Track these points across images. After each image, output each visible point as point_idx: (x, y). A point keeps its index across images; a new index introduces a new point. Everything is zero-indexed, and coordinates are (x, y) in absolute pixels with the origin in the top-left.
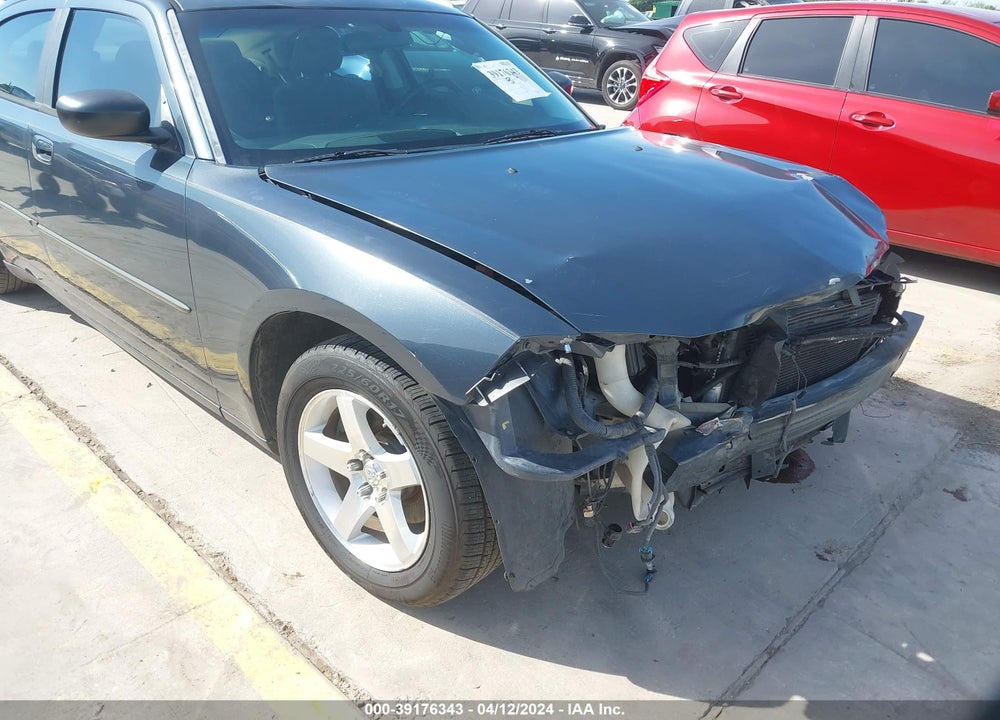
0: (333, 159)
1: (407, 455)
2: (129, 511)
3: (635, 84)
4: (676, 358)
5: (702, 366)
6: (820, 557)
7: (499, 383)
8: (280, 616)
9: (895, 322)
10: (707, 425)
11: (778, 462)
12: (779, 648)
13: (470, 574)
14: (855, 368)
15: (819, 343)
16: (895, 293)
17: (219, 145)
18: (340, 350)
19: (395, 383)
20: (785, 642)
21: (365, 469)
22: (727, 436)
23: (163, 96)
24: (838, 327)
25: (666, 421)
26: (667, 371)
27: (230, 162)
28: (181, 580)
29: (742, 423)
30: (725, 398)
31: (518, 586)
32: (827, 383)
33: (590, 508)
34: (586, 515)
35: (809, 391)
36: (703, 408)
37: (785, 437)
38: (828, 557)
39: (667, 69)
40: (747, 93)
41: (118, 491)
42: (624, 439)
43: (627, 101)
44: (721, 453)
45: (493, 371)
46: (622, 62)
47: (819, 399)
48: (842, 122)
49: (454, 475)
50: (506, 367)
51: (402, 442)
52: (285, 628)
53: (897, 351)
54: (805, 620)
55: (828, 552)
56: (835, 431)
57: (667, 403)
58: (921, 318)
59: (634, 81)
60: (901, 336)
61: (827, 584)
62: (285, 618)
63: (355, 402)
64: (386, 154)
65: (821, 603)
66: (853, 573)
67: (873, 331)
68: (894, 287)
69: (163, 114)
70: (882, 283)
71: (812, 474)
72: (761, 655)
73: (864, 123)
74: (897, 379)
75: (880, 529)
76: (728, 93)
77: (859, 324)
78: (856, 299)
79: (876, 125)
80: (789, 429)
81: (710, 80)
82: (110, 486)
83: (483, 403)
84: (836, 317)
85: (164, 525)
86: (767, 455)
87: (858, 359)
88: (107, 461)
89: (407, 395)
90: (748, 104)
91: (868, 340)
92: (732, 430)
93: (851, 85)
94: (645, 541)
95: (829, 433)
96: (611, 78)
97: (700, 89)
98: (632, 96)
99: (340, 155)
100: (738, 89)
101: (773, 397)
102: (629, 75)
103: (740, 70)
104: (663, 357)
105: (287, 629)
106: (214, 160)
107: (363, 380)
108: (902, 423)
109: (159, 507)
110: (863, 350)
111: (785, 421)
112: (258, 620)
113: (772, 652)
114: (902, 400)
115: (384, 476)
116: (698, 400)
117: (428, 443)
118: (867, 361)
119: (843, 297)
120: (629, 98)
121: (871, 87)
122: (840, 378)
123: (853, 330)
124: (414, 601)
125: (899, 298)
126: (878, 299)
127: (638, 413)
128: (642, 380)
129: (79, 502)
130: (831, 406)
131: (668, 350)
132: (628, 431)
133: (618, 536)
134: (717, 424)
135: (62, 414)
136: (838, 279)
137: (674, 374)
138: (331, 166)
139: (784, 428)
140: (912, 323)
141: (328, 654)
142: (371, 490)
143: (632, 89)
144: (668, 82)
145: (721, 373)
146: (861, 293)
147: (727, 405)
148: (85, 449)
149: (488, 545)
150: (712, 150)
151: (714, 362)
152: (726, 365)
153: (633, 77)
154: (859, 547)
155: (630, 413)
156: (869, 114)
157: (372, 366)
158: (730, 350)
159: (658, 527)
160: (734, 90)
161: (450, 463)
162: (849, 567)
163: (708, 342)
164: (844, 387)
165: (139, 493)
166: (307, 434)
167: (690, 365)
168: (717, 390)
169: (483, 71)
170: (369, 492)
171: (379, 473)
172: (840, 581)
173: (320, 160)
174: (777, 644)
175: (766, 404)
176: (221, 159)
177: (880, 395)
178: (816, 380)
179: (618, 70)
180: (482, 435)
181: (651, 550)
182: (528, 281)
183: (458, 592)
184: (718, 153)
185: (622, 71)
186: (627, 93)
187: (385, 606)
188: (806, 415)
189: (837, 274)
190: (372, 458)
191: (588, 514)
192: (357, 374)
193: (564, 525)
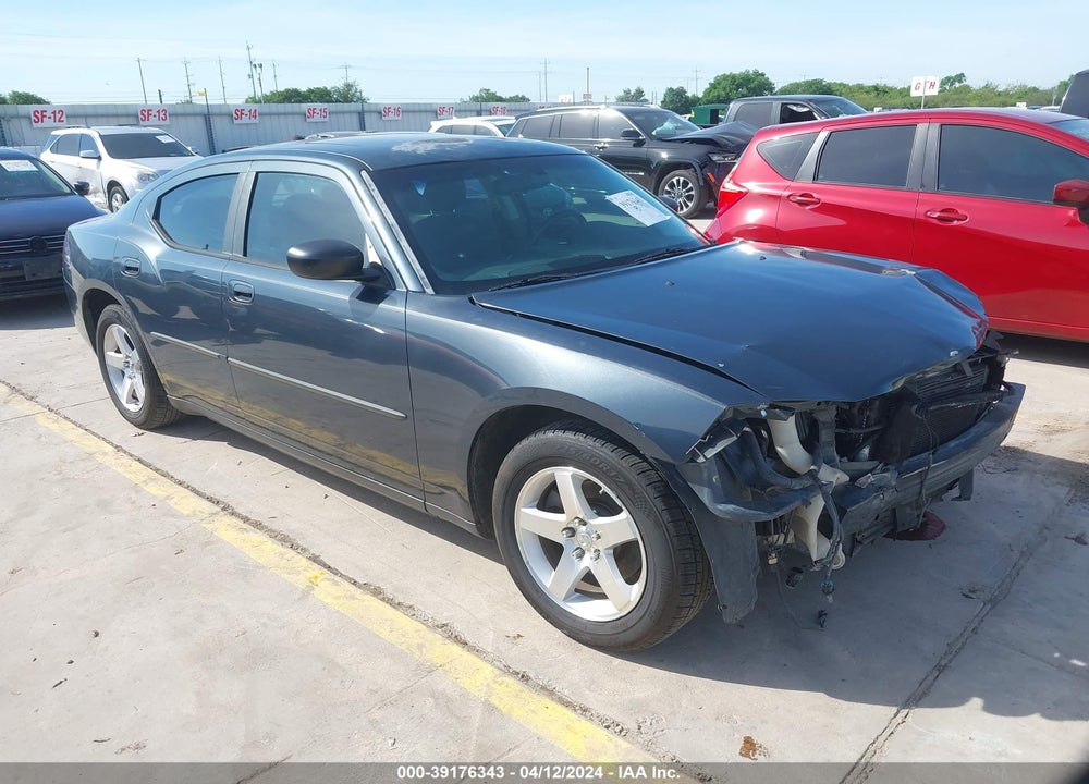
0: (520, 285)
1: (624, 515)
2: (353, 597)
3: (692, 193)
4: (834, 424)
5: (852, 431)
6: (967, 596)
7: (712, 444)
8: (514, 668)
9: (1002, 388)
10: (862, 480)
11: (918, 516)
12: (946, 665)
13: (684, 613)
14: (974, 431)
15: (943, 408)
16: (1000, 364)
17: (426, 279)
18: (559, 434)
19: (613, 454)
20: (950, 661)
21: (578, 535)
22: (880, 488)
23: (369, 243)
24: (957, 394)
25: (833, 476)
26: (827, 436)
27: (437, 292)
28: (420, 647)
29: (890, 477)
30: (872, 457)
31: (728, 618)
32: (952, 444)
33: (774, 555)
34: (771, 562)
35: (942, 450)
36: (856, 466)
37: (924, 491)
38: (973, 595)
39: (746, 181)
40: (825, 198)
41: (336, 584)
42: (805, 489)
43: (685, 210)
44: (876, 502)
45: (706, 435)
46: (677, 172)
47: (948, 456)
48: (919, 220)
49: (670, 526)
50: (717, 431)
51: (619, 503)
52: (523, 677)
53: (1006, 416)
54: (964, 644)
55: (974, 592)
56: (962, 490)
57: (830, 462)
58: (1022, 388)
59: (691, 189)
60: (1009, 403)
61: (977, 616)
62: (520, 669)
63: (574, 477)
64: (559, 279)
65: (975, 630)
66: (998, 606)
67: (986, 397)
68: (998, 359)
69: (372, 257)
70: (987, 355)
71: (945, 532)
72: (931, 672)
73: (939, 218)
74: (1006, 448)
75: (1014, 572)
76: (806, 200)
77: (974, 391)
78: (969, 371)
79: (952, 220)
80: (926, 483)
81: (787, 188)
82: (328, 580)
83: (701, 459)
84: (953, 387)
85: (388, 606)
86: (908, 510)
87: (975, 424)
88: (315, 559)
89: (625, 463)
90: (826, 208)
91: (981, 405)
92: (882, 484)
93: (922, 186)
94: (826, 576)
95: (956, 492)
96: (667, 188)
97: (777, 198)
98: (690, 204)
99: (526, 281)
100: (815, 195)
101: (910, 457)
102: (685, 184)
103: (815, 178)
104: (824, 423)
105: (524, 678)
106: (424, 292)
107: (585, 455)
108: (1019, 485)
109: (377, 592)
110: (978, 416)
111: (923, 475)
112: (497, 672)
113: (940, 669)
114: (1013, 467)
115: (599, 537)
116: (851, 460)
117: (646, 501)
118: (983, 425)
119: (957, 369)
120: (687, 206)
121: (941, 186)
122: (962, 440)
123: (969, 397)
124: (632, 644)
125: (1004, 368)
126: (986, 370)
127: (813, 467)
128: (809, 442)
129: (306, 594)
130: (960, 462)
131: (827, 416)
132: (807, 483)
133: (801, 577)
134: (870, 478)
135: (258, 525)
136: (956, 352)
137: (832, 438)
138: (519, 291)
139: (922, 483)
140: (1016, 391)
141: (566, 692)
142: (583, 552)
143: (690, 198)
144: (747, 193)
145: (867, 437)
146: (972, 365)
147: (876, 462)
148: (292, 553)
149: (698, 586)
150: (795, 253)
151: (861, 428)
152: (871, 430)
153: (690, 185)
154: (999, 587)
155: (803, 470)
156: (942, 211)
157: (591, 443)
158: (873, 416)
159: (834, 567)
160: (812, 196)
161: (666, 516)
162: (993, 602)
163: (855, 411)
164: (968, 446)
165: (355, 583)
166: (523, 510)
167: (842, 431)
168: (866, 451)
169: (616, 202)
170: (581, 556)
171: (594, 535)
172: (987, 613)
173: (509, 287)
174: (943, 663)
175: (905, 463)
176: (430, 290)
177: (993, 464)
178: (944, 441)
179: (674, 180)
180: (695, 488)
181: (831, 583)
182: (721, 365)
183: (674, 630)
184: (803, 254)
185: (678, 181)
186: (685, 202)
187: (602, 655)
188: (941, 471)
189: (956, 348)
190: (585, 524)
191: (772, 561)
192: (578, 450)
193: (755, 569)
